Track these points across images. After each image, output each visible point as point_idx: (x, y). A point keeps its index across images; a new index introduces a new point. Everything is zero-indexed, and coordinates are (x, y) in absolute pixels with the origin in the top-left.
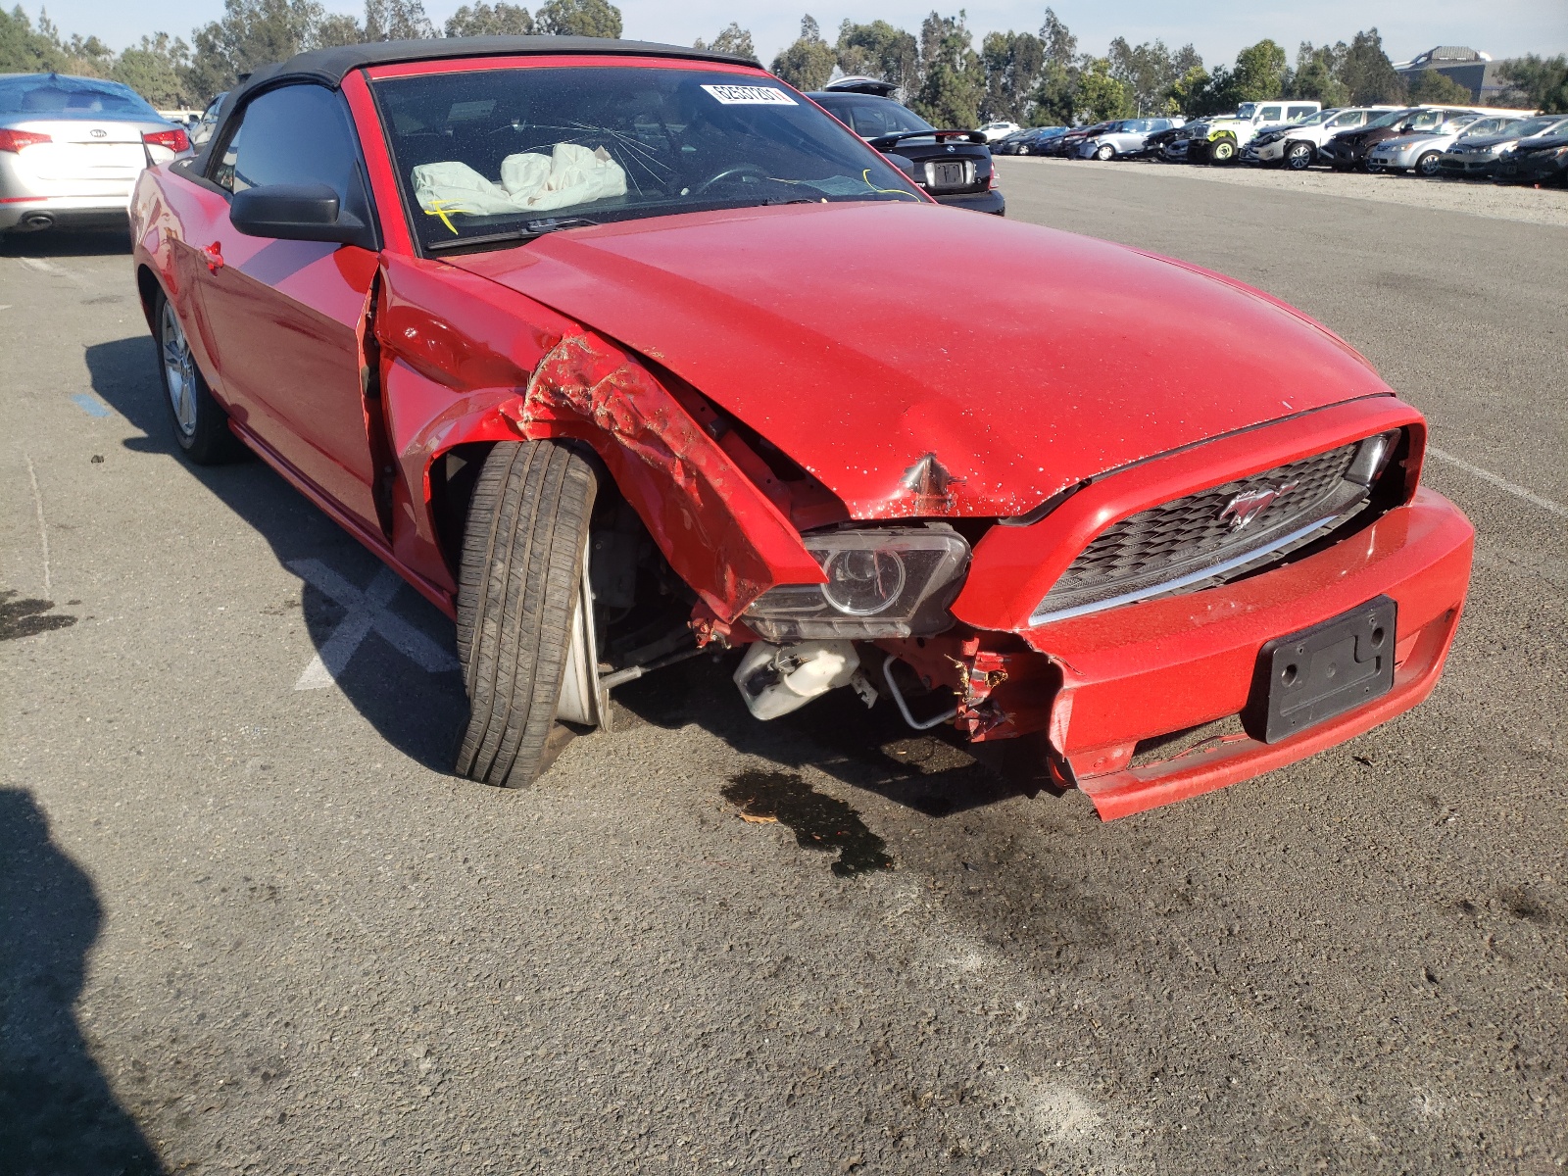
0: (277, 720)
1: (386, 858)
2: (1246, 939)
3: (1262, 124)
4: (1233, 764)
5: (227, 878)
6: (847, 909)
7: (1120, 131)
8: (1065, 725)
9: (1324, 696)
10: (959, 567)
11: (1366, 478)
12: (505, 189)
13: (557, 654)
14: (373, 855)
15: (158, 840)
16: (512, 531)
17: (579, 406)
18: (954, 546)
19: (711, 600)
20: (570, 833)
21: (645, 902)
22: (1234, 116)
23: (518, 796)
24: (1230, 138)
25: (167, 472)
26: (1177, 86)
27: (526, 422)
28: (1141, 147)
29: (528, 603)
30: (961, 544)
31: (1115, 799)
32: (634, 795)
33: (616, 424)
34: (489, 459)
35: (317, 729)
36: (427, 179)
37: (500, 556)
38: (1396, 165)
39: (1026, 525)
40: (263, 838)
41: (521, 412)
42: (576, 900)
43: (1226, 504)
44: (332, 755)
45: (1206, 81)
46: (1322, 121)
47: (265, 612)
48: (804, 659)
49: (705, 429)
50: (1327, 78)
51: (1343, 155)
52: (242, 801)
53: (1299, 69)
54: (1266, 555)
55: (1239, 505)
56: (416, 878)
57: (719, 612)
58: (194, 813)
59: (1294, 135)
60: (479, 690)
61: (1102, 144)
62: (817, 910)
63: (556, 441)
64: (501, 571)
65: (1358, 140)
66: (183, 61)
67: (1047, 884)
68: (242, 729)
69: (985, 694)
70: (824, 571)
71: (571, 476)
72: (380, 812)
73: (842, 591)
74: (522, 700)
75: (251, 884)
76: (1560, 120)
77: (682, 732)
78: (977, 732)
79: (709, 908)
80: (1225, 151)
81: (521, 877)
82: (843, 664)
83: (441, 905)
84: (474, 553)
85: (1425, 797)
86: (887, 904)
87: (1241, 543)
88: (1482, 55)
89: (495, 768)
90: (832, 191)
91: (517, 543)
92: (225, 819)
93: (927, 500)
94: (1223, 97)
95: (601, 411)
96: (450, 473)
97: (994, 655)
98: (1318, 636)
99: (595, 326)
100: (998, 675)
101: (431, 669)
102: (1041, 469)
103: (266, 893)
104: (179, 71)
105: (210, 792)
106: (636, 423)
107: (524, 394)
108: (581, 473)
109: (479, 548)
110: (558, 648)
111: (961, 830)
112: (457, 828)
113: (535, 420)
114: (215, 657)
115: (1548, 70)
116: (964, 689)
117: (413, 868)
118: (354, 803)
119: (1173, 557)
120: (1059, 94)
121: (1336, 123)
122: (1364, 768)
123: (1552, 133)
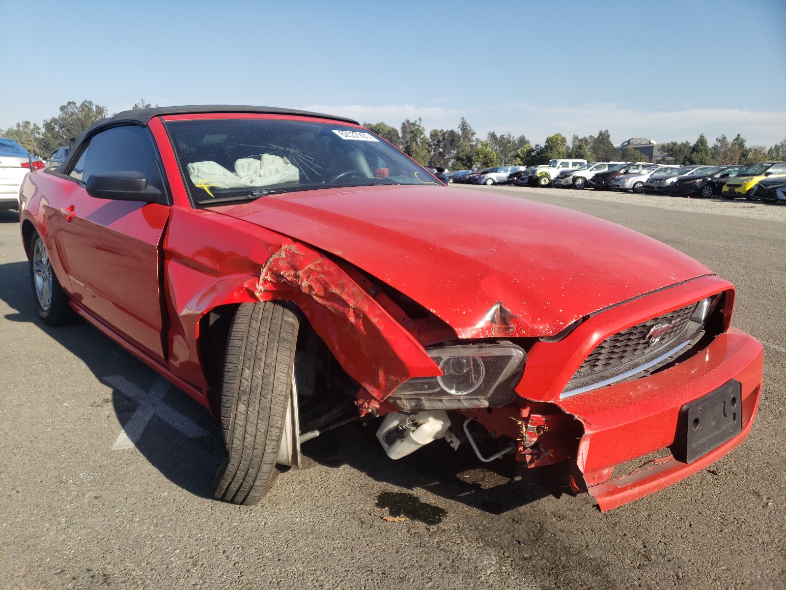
0: (103, 468)
1: (175, 552)
2: (688, 580)
3: (561, 169)
4: (665, 476)
5: (76, 570)
6: (457, 572)
7: (496, 172)
8: (585, 456)
9: (712, 435)
10: (519, 366)
11: (701, 319)
12: (237, 175)
13: (280, 422)
14: (167, 550)
15: (31, 548)
16: (254, 351)
17: (292, 282)
18: (517, 353)
19: (370, 389)
20: (285, 532)
21: (336, 574)
22: (548, 165)
23: (251, 510)
24: (546, 175)
25: (31, 332)
26: (519, 153)
27: (260, 292)
28: (506, 179)
29: (263, 392)
30: (521, 352)
31: (608, 499)
32: (319, 507)
33: (314, 290)
34: (238, 312)
35: (126, 473)
36: (196, 169)
37: (247, 366)
38: (623, 188)
39: (555, 341)
40: (98, 543)
41: (257, 286)
42: (294, 574)
43: (649, 331)
44: (137, 488)
45: (532, 150)
46: (588, 168)
47: (92, 406)
48: (421, 421)
49: (367, 291)
50: (586, 151)
51: (599, 183)
52: (83, 519)
53: (573, 146)
54: (666, 359)
55: (655, 331)
56: (195, 565)
57: (375, 395)
58: (53, 528)
59: (576, 174)
60: (234, 446)
61: (488, 177)
62: (440, 574)
63: (275, 302)
64: (247, 375)
65: (606, 176)
66: (37, 135)
67: (567, 551)
68: (82, 474)
69: (535, 439)
70: (439, 368)
71: (286, 320)
72: (169, 523)
73: (450, 380)
74: (258, 452)
75: (91, 573)
76: (695, 168)
77: (341, 468)
78: (531, 462)
79: (375, 576)
80: (545, 181)
81: (259, 561)
82: (442, 425)
83: (213, 581)
84: (232, 365)
85: (752, 492)
86: (480, 568)
87: (653, 353)
88: (652, 142)
89: (239, 493)
90: (401, 181)
91: (257, 358)
92: (73, 531)
93: (499, 328)
94: (541, 157)
95: (305, 284)
96: (212, 322)
97: (541, 416)
98: (707, 401)
99: (301, 239)
100: (542, 428)
101: (190, 436)
102: (561, 311)
103: (101, 579)
104: (36, 139)
105: (63, 514)
106: (326, 289)
107: (259, 277)
108: (291, 319)
109: (235, 362)
110: (280, 419)
111: (511, 520)
112: (216, 532)
113: (265, 291)
114: (63, 432)
115: (682, 147)
116: (523, 437)
117: (193, 558)
118: (153, 517)
119: (623, 360)
120: (466, 156)
121: (595, 169)
122: (716, 477)
123: (693, 173)
